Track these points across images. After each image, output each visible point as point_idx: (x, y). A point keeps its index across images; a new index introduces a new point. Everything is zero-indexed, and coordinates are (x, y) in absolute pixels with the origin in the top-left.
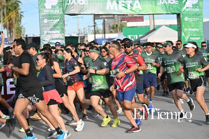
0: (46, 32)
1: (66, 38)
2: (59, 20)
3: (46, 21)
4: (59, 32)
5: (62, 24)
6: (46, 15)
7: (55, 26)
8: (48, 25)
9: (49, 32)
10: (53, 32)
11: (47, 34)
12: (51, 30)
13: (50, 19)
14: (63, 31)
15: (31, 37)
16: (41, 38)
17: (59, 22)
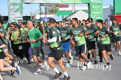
0: (11, 13)
1: (24, 17)
2: (19, 6)
3: (12, 7)
4: (19, 13)
5: (21, 9)
6: (11, 4)
7: (17, 10)
8: (13, 9)
9: (14, 13)
10: (16, 13)
11: (12, 14)
12: (15, 12)
13: (14, 6)
14: (22, 13)
15: (3, 16)
16: (9, 17)
17: (19, 8)
